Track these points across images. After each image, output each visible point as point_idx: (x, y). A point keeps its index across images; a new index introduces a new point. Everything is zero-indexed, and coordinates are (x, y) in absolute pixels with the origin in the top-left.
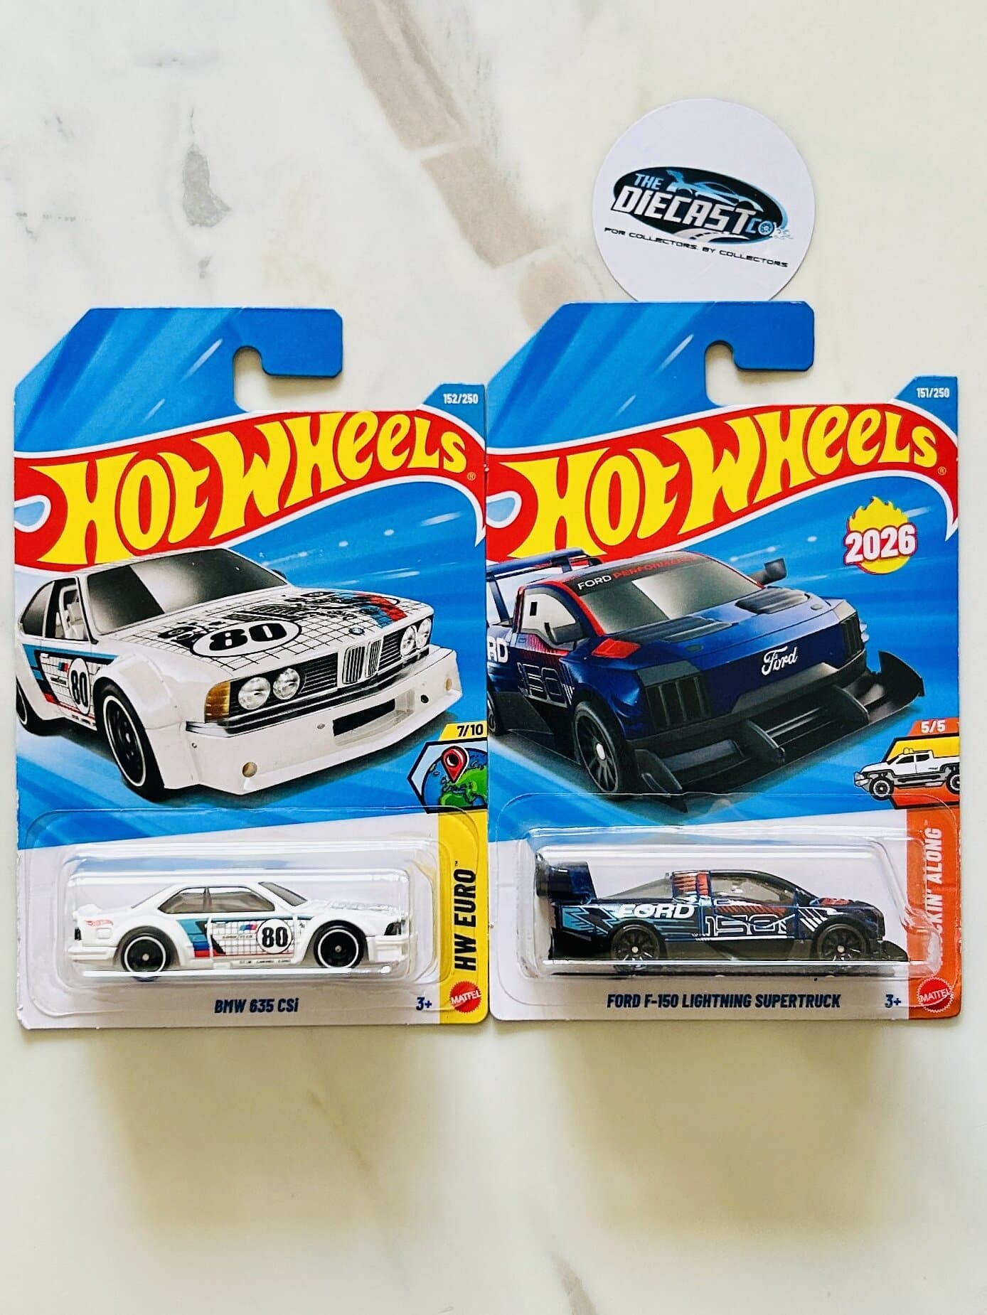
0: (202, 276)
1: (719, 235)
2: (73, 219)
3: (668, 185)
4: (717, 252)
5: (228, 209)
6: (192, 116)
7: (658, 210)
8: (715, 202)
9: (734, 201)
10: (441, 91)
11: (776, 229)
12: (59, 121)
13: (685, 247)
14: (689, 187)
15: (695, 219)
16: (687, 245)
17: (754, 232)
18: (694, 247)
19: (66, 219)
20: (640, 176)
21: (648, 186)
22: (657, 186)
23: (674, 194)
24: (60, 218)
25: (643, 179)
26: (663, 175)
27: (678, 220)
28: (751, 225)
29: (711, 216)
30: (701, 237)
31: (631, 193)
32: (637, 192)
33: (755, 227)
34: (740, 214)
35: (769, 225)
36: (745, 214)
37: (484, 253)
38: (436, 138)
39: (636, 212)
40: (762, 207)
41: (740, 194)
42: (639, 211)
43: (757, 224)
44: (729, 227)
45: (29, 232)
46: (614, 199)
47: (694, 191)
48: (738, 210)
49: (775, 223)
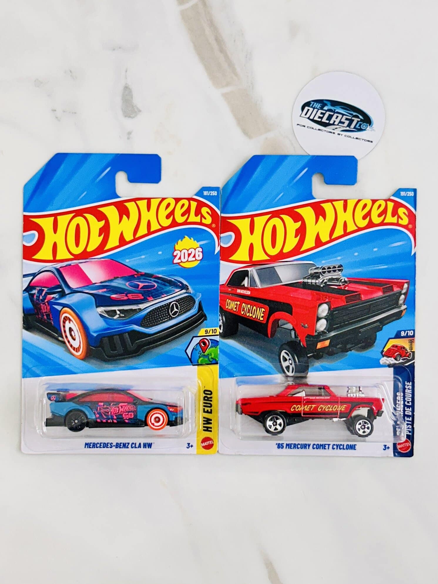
0: (128, 138)
1: (345, 129)
2: (75, 113)
3: (324, 107)
4: (343, 136)
5: (140, 111)
6: (126, 72)
7: (319, 117)
8: (343, 115)
9: (351, 114)
10: (231, 64)
11: (368, 127)
12: (71, 72)
13: (330, 133)
14: (332, 108)
15: (335, 121)
16: (331, 132)
17: (359, 128)
18: (334, 133)
19: (73, 113)
20: (312, 103)
21: (316, 107)
22: (319, 107)
23: (326, 111)
24: (70, 112)
25: (314, 104)
26: (322, 103)
27: (327, 122)
28: (358, 125)
29: (342, 120)
30: (337, 129)
31: (308, 110)
32: (311, 109)
33: (360, 126)
34: (353, 120)
35: (365, 125)
36: (356, 120)
37: (246, 132)
38: (228, 85)
39: (310, 118)
40: (363, 117)
41: (354, 112)
42: (311, 118)
43: (360, 125)
44: (349, 125)
45: (57, 118)
46: (301, 112)
47: (335, 110)
48: (353, 118)
49: (368, 124)
